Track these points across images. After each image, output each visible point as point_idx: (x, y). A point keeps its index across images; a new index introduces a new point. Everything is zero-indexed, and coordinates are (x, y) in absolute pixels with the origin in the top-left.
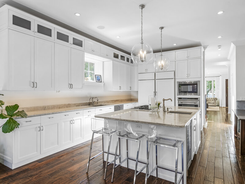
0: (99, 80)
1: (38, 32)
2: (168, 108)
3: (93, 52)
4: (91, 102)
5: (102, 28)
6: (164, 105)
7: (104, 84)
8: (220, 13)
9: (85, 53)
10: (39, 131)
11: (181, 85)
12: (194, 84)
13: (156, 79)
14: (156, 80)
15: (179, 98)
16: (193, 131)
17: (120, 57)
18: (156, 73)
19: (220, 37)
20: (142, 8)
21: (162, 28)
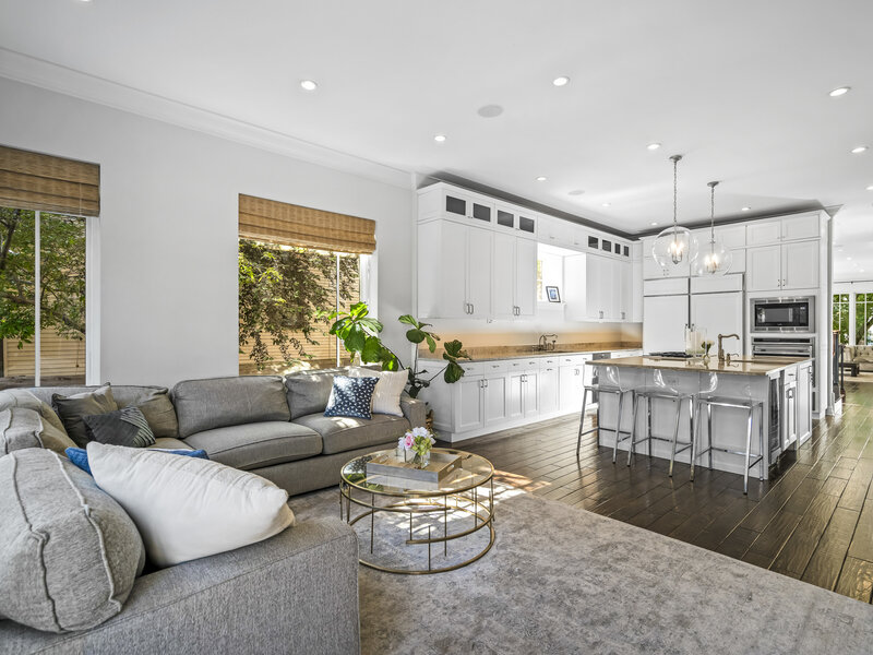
0: (555, 298)
1: (475, 216)
2: (728, 355)
3: (551, 240)
6: (720, 346)
7: (565, 306)
8: (859, 150)
9: (539, 244)
10: (482, 387)
11: (759, 307)
12: (799, 305)
13: (692, 292)
14: (692, 297)
15: (756, 340)
16: (786, 399)
17: (600, 244)
18: (692, 279)
20: (676, 161)
21: (714, 184)
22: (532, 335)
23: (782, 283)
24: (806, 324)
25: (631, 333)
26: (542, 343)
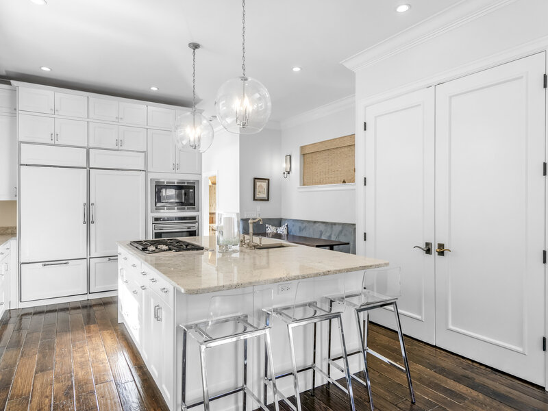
12: (188, 187)
13: (91, 166)
14: (91, 171)
15: (156, 219)
18: (91, 150)
23: (176, 167)
24: (194, 204)
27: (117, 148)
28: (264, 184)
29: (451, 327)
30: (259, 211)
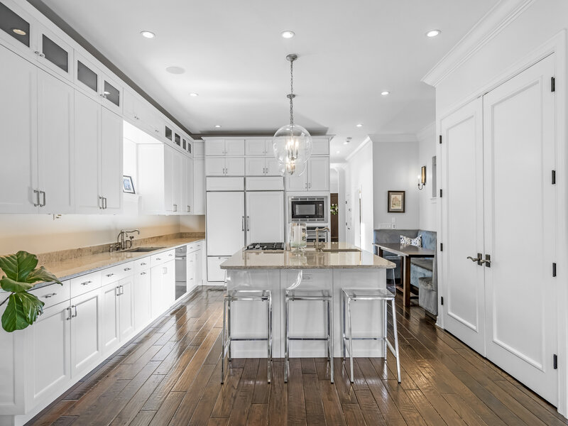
0: (129, 189)
3: (136, 120)
4: (120, 244)
5: (177, 70)
7: (140, 198)
8: (385, 93)
9: (124, 121)
10: (68, 319)
11: (295, 203)
12: (319, 202)
13: (247, 189)
14: (247, 193)
17: (173, 138)
18: (247, 178)
19: (359, 126)
20: (292, 61)
21: (292, 96)
22: (108, 232)
23: (308, 186)
24: (323, 216)
25: (193, 226)
26: (120, 241)
27: (264, 174)
28: (400, 197)
29: (496, 340)
30: (393, 222)
